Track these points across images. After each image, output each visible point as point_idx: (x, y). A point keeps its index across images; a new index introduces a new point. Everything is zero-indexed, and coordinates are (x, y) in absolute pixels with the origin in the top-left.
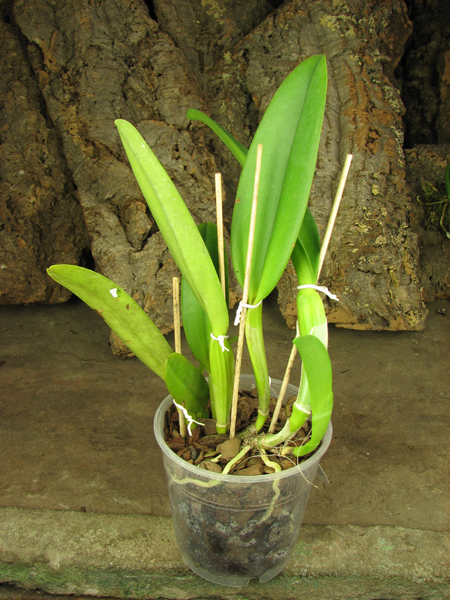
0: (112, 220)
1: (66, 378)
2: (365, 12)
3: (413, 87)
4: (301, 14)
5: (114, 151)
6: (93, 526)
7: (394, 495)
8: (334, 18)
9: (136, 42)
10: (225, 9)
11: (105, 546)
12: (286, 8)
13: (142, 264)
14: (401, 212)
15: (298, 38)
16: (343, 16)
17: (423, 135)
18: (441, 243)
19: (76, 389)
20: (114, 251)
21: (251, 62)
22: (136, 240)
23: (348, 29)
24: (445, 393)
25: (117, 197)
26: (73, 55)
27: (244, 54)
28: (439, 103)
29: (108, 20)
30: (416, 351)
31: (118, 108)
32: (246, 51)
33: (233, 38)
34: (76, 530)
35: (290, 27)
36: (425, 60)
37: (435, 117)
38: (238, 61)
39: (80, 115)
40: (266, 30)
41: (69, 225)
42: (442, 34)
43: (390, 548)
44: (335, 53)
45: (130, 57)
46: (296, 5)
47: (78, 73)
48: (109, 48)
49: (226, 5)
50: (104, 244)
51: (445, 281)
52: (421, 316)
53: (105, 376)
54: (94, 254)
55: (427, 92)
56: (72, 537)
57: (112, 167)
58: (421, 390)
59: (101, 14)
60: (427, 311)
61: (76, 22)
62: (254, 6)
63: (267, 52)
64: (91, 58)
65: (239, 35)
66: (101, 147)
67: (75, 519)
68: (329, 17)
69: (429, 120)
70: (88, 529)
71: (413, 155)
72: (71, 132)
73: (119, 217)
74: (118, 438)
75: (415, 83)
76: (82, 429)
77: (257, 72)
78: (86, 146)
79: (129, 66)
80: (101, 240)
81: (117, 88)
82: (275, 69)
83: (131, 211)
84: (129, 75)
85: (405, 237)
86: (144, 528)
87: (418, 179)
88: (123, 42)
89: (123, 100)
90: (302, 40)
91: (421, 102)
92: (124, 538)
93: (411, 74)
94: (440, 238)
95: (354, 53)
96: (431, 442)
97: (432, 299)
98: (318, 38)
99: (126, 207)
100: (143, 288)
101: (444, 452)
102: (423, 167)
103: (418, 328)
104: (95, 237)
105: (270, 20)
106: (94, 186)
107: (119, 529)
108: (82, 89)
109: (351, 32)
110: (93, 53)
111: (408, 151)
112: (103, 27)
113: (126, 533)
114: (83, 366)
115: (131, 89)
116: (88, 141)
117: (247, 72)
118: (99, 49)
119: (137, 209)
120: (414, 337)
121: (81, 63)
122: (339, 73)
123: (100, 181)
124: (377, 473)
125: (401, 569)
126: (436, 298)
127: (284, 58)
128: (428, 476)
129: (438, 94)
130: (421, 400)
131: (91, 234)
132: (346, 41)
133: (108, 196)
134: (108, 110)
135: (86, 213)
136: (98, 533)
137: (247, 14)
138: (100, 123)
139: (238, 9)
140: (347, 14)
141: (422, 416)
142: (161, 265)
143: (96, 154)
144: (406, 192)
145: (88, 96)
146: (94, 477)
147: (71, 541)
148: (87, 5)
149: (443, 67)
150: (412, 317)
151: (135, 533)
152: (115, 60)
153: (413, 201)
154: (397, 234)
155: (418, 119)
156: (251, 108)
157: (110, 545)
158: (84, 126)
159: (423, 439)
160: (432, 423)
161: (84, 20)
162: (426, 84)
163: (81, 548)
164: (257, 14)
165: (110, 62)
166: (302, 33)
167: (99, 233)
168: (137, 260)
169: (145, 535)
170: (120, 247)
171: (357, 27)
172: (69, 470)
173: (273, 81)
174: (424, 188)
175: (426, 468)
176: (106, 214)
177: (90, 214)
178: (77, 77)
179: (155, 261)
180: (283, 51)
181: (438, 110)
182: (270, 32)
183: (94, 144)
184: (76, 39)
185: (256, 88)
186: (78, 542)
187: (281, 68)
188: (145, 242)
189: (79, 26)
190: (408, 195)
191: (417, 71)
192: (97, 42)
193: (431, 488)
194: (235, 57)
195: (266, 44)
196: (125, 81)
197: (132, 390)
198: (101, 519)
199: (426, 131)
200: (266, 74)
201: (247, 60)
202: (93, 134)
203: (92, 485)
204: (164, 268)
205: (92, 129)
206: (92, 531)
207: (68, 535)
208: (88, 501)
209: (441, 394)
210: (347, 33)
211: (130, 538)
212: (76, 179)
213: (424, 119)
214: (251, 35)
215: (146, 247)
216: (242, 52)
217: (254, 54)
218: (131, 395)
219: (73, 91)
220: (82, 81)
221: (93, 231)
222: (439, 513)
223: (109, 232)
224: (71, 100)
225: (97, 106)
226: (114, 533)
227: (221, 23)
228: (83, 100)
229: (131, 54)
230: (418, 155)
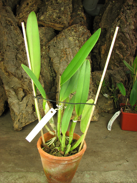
0: (13, 93)
1: (1, 137)
2: (80, 36)
3: (94, 55)
4: (64, 37)
5: (14, 74)
6: (12, 175)
7: (90, 164)
8: (72, 38)
9: (19, 44)
10: (43, 35)
11: (15, 180)
12: (60, 35)
13: (22, 105)
14: (91, 89)
15: (63, 43)
16: (75, 38)
17: (97, 68)
18: (102, 97)
19: (4, 140)
20: (14, 102)
21: (50, 49)
22: (20, 99)
23: (76, 41)
24: (103, 137)
25: (15, 87)
26: (2, 48)
27: (49, 47)
28: (101, 59)
29: (12, 38)
30: (96, 126)
31: (15, 62)
32: (49, 46)
33: (46, 43)
34: (7, 177)
35: (61, 40)
36: (97, 48)
37: (100, 63)
38: (47, 49)
39: (4, 64)
40: (54, 41)
41: (1, 94)
42: (101, 41)
43: (89, 176)
44: (73, 47)
45: (18, 48)
46: (62, 34)
47: (4, 53)
48: (12, 46)
49: (44, 34)
50: (12, 100)
51: (103, 107)
52: (97, 117)
53: (12, 136)
54: (9, 102)
55: (98, 56)
56: (6, 179)
57: (13, 79)
58: (97, 136)
59: (10, 36)
60: (99, 116)
61: (3, 39)
62: (51, 34)
63: (55, 47)
64: (7, 49)
65: (47, 41)
66: (10, 73)
67: (6, 174)
68: (71, 38)
69: (99, 64)
70: (10, 176)
71: (94, 74)
72: (2, 69)
73: (15, 92)
74: (17, 152)
75: (95, 54)
76: (7, 150)
77: (52, 52)
78: (6, 73)
79: (18, 51)
80: (11, 98)
81: (14, 57)
82: (57, 51)
83: (19, 91)
84: (18, 53)
85: (92, 96)
86: (25, 175)
87: (95, 80)
88: (16, 44)
89: (16, 60)
90: (64, 43)
91: (96, 59)
92: (20, 178)
93: (93, 51)
94: (102, 96)
95: (78, 47)
96: (100, 150)
97: (100, 112)
98: (68, 43)
99: (17, 90)
100: (22, 112)
101: (103, 152)
102: (97, 77)
103: (96, 120)
104: (9, 98)
105: (55, 38)
106: (8, 84)
107: (19, 176)
108: (5, 57)
109: (77, 41)
110: (8, 47)
111: (93, 73)
112: (10, 40)
113: (20, 177)
114: (6, 133)
115: (18, 57)
116: (7, 72)
117: (49, 52)
118: (10, 46)
119: (20, 90)
120: (95, 123)
121: (4, 50)
122: (74, 52)
123: (10, 82)
124: (86, 158)
125: (91, 181)
126: (101, 112)
127: (59, 48)
128: (99, 158)
129: (101, 57)
130: (97, 139)
131: (8, 97)
132: (76, 44)
133: (12, 87)
134: (12, 63)
135: (6, 91)
136: (13, 177)
137: (49, 36)
138: (10, 67)
139: (47, 35)
140: (76, 37)
141: (97, 143)
142: (27, 105)
143: (9, 75)
144: (92, 84)
145: (6, 59)
146: (11, 163)
147: (6, 180)
148: (6, 34)
149: (101, 50)
150: (95, 117)
151: (23, 177)
152: (14, 49)
153: (94, 86)
154: (90, 95)
155: (96, 63)
156: (51, 61)
157: (16, 180)
158: (5, 67)
159: (97, 149)
160: (100, 145)
161: (5, 39)
162: (97, 54)
163: (8, 181)
164: (52, 36)
165: (12, 50)
166: (64, 42)
167: (10, 97)
168: (21, 104)
169: (25, 177)
170: (16, 101)
171: (78, 40)
172: (4, 162)
173: (56, 54)
174: (97, 83)
175: (98, 157)
176: (12, 91)
177: (7, 91)
178: (4, 54)
179: (26, 104)
180: (59, 46)
181: (101, 61)
182: (55, 41)
183: (8, 72)
184: (3, 44)
185: (52, 56)
186: (7, 180)
187: (59, 51)
188: (22, 99)
189: (4, 40)
190: (93, 85)
191: (95, 51)
192: (9, 44)
193: (100, 161)
194: (46, 48)
195: (54, 44)
196: (17, 55)
197: (20, 139)
198: (13, 174)
199: (98, 66)
200: (54, 52)
201: (49, 49)
202: (8, 70)
203: (10, 165)
204: (28, 106)
205: (8, 68)
206: (11, 177)
207: (5, 178)
208: (9, 169)
209: (102, 137)
210: (76, 42)
211: (22, 178)
212: (3, 82)
213: (97, 63)
214: (50, 42)
215: (23, 100)
216: (48, 46)
217: (51, 47)
218: (20, 141)
219: (2, 58)
220: (5, 55)
221: (8, 96)
222: (102, 168)
223: (13, 97)
224: (2, 60)
225: (9, 62)
226: (17, 177)
227: (42, 38)
228: (5, 60)
229: (18, 47)
230: (95, 74)
